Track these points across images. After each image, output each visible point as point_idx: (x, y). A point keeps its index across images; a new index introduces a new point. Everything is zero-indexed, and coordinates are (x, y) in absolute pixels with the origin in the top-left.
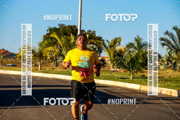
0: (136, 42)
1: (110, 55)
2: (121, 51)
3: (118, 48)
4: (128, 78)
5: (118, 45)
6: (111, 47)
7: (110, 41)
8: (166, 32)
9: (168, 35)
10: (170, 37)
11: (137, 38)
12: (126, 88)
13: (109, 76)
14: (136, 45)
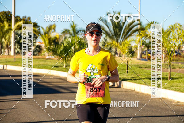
0: (72, 28)
1: (45, 42)
2: (55, 38)
3: (53, 35)
4: (61, 66)
5: (53, 32)
6: (45, 33)
7: (45, 28)
8: (100, 18)
9: (102, 21)
10: (104, 23)
11: (72, 25)
12: (59, 77)
13: (42, 65)
14: (71, 31)
